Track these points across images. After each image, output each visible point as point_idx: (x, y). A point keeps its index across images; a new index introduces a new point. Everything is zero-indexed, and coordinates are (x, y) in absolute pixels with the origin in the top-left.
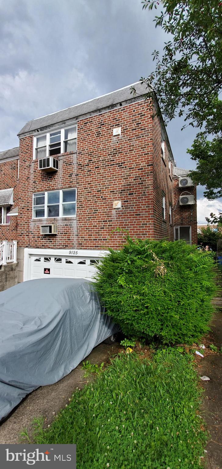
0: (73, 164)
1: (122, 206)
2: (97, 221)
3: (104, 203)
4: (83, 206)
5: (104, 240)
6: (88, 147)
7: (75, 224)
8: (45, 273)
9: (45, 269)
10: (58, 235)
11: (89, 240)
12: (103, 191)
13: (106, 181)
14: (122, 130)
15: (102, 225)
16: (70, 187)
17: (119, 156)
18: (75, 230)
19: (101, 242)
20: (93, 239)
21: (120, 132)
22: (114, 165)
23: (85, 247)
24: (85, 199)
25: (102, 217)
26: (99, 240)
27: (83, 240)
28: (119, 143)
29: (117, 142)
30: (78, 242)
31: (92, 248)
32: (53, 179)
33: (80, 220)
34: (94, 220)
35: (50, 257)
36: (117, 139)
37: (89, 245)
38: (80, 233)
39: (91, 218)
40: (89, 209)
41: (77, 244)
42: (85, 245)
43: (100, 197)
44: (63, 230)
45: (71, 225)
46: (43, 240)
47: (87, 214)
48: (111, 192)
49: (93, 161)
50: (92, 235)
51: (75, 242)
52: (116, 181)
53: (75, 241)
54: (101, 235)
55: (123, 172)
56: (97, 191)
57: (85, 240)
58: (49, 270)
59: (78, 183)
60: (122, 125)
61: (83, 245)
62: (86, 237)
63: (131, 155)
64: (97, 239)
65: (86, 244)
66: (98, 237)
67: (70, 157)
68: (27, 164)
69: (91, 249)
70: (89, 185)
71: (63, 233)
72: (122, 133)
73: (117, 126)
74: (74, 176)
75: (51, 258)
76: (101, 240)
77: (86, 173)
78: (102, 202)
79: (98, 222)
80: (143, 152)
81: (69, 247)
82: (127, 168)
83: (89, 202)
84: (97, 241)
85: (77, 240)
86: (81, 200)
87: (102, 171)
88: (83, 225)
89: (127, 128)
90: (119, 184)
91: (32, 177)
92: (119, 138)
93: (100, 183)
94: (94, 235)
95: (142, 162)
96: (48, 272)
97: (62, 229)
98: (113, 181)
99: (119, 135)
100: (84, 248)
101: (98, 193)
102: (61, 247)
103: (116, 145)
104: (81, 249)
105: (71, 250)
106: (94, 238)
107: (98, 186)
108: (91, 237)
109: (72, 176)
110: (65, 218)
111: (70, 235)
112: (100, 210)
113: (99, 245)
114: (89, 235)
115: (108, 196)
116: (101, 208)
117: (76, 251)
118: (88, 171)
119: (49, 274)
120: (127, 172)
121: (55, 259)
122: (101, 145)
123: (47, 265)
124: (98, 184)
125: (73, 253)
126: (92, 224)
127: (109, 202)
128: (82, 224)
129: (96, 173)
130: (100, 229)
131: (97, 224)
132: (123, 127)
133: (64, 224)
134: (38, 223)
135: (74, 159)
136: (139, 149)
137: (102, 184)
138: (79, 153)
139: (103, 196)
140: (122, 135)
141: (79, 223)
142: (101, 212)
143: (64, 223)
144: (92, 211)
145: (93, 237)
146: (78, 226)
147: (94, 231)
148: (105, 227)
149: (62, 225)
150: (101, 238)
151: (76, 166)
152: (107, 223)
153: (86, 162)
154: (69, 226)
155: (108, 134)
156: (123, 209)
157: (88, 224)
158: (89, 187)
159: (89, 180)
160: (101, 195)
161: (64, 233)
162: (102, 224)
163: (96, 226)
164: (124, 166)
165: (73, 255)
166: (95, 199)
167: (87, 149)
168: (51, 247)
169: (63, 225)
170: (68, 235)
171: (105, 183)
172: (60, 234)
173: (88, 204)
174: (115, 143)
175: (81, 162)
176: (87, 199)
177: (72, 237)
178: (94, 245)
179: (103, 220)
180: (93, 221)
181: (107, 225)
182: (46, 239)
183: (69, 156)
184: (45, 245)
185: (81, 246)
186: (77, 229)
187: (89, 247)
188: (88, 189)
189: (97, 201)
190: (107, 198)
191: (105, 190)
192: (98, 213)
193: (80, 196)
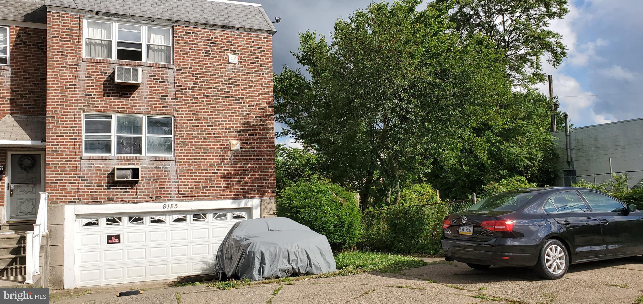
0: (168, 82)
1: (241, 148)
2: (208, 163)
3: (218, 142)
4: (186, 143)
5: (217, 187)
6: (192, 65)
7: (172, 166)
8: (108, 243)
9: (109, 237)
10: (141, 183)
11: (196, 188)
12: (215, 126)
13: (219, 115)
14: (238, 59)
15: (215, 169)
16: (164, 114)
17: (236, 88)
18: (172, 175)
19: (213, 190)
20: (202, 186)
21: (236, 61)
22: (230, 97)
23: (189, 198)
24: (189, 134)
25: (215, 159)
26: (210, 187)
27: (186, 188)
28: (235, 73)
29: (233, 72)
30: (178, 191)
31: (201, 198)
32: (129, 97)
33: (181, 162)
34: (204, 162)
35: (119, 216)
36: (233, 68)
37: (196, 195)
38: (181, 179)
39: (199, 159)
40: (195, 147)
41: (176, 194)
42: (189, 195)
43: (211, 134)
44: (152, 175)
45: (166, 168)
46: (111, 190)
47: (193, 154)
48: (226, 129)
49: (199, 86)
50: (200, 182)
51: (173, 191)
52: (233, 117)
53: (172, 189)
54: (214, 181)
55: (241, 108)
56: (207, 126)
57: (189, 188)
58: (118, 237)
59: (177, 111)
60: (239, 53)
61: (186, 195)
62: (191, 185)
63: (250, 91)
64: (209, 186)
65: (192, 194)
66: (209, 184)
67: (162, 71)
68: (69, 60)
69: (199, 200)
70: (195, 116)
71: (150, 180)
72: (238, 62)
73: (232, 52)
74: (169, 99)
75: (122, 219)
76: (214, 187)
77: (190, 99)
78: (215, 141)
79: (210, 165)
80: (264, 92)
81: (162, 199)
82: (246, 104)
83: (196, 138)
84: (208, 189)
85: (176, 188)
86: (182, 135)
87: (213, 101)
88: (186, 168)
89: (245, 58)
90: (236, 121)
91: (82, 85)
92: (235, 66)
93: (212, 117)
94: (203, 182)
95: (262, 102)
96: (117, 241)
97: (150, 174)
98: (229, 117)
99: (235, 64)
100: (187, 199)
101: (209, 129)
102: (147, 199)
103: (232, 74)
104: (183, 200)
105: (167, 204)
106: (204, 186)
107: (208, 119)
108: (199, 185)
109: (165, 99)
110: (156, 157)
111: (165, 182)
112: (211, 151)
113: (211, 195)
114: (195, 182)
115: (222, 134)
116: (214, 148)
117: (174, 203)
118: (192, 97)
119: (119, 242)
120: (246, 109)
121: (130, 218)
122: (212, 68)
123: (113, 229)
124: (208, 116)
125: (170, 206)
126: (201, 167)
127: (224, 141)
128: (184, 166)
129: (206, 103)
130: (212, 174)
131: (207, 167)
132: (239, 55)
133: (154, 166)
134: (99, 162)
135: (168, 75)
136: (259, 86)
137: (213, 118)
138: (177, 70)
139: (216, 133)
140: (238, 64)
141: (180, 165)
142: (213, 153)
143: (154, 164)
144: (201, 150)
145: (202, 185)
146: (178, 169)
147: (203, 176)
148: (219, 172)
149: (149, 168)
150: (214, 186)
151: (172, 87)
152: (222, 167)
153: (189, 85)
154: (161, 169)
155: (221, 58)
156: (242, 151)
157: (193, 168)
158: (195, 119)
159: (195, 110)
160: (213, 132)
161: (152, 178)
162: (215, 167)
163: (207, 170)
164: (243, 102)
165: (169, 209)
166: (204, 135)
167: (191, 68)
168: (127, 200)
169: (152, 168)
170: (160, 182)
171: (219, 117)
172: (144, 181)
173: (193, 141)
174: (231, 72)
175: (181, 82)
176: (192, 134)
177: (167, 185)
178: (204, 195)
179: (216, 163)
180: (201, 163)
181: (222, 169)
182: (118, 189)
183: (160, 69)
184: (115, 197)
185: (182, 196)
186: (177, 174)
187: (197, 198)
188: (194, 121)
189: (207, 138)
190: (221, 136)
191: (219, 126)
192: (209, 153)
193: (181, 129)
